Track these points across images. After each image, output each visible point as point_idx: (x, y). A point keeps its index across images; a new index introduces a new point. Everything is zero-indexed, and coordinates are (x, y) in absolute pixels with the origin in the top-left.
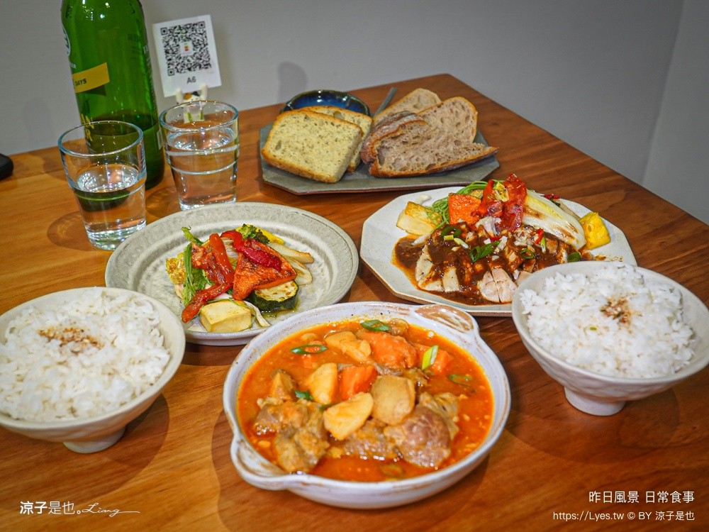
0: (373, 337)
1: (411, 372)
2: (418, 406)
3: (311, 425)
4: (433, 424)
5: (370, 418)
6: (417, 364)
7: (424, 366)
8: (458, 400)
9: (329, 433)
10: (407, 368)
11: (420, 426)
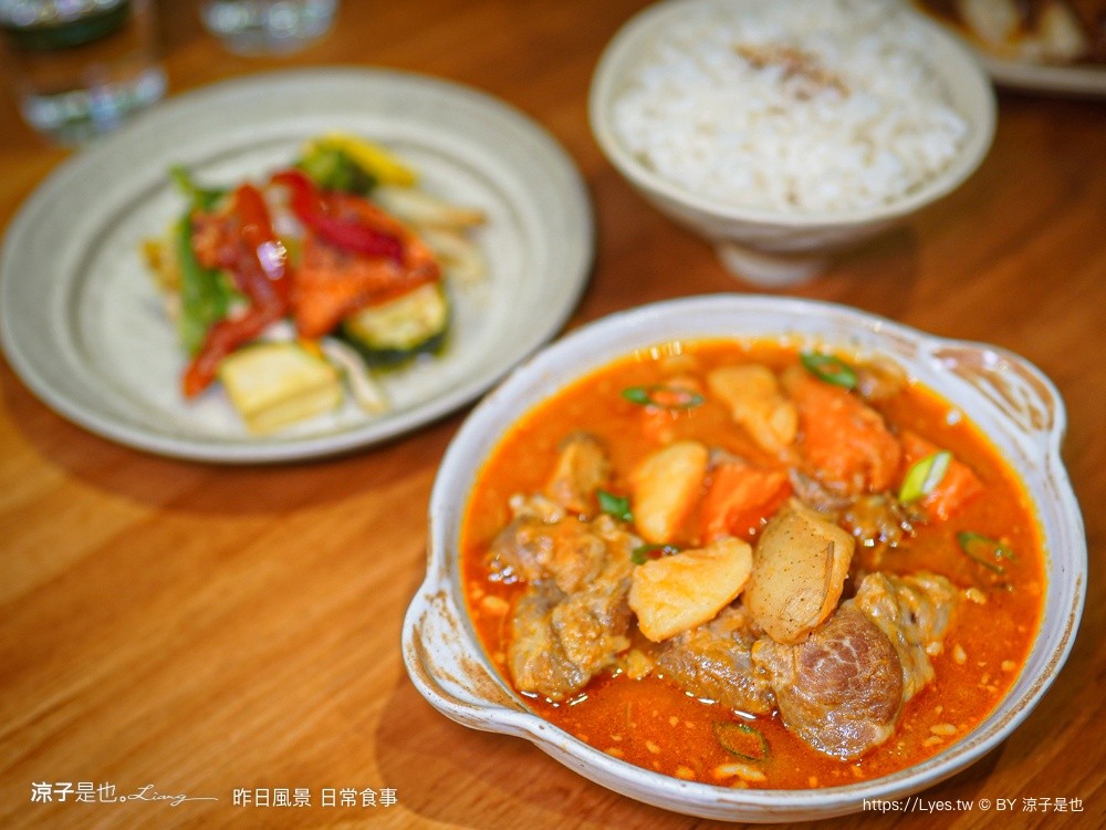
0: (815, 397)
1: (873, 502)
2: (849, 604)
3: (598, 593)
4: (865, 663)
5: (736, 602)
6: (894, 486)
7: (908, 492)
8: (956, 601)
9: (633, 619)
10: (866, 492)
11: (834, 661)
